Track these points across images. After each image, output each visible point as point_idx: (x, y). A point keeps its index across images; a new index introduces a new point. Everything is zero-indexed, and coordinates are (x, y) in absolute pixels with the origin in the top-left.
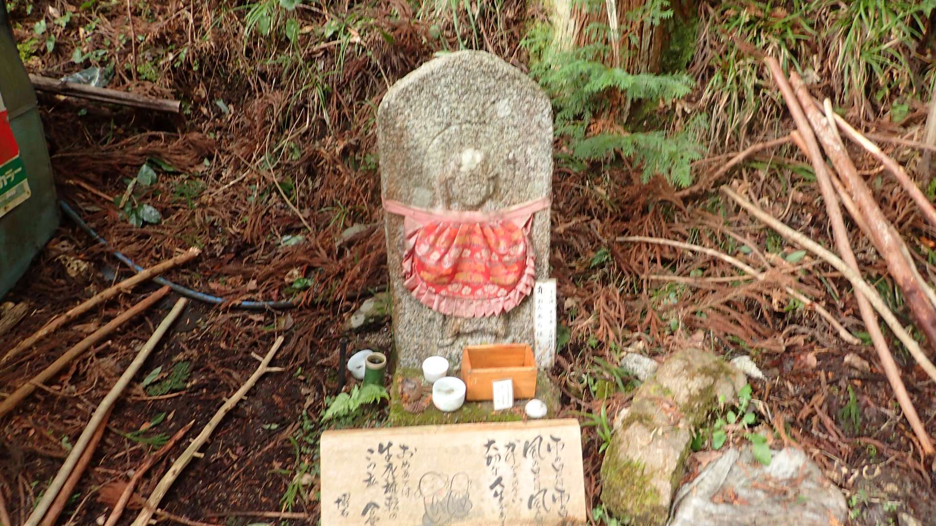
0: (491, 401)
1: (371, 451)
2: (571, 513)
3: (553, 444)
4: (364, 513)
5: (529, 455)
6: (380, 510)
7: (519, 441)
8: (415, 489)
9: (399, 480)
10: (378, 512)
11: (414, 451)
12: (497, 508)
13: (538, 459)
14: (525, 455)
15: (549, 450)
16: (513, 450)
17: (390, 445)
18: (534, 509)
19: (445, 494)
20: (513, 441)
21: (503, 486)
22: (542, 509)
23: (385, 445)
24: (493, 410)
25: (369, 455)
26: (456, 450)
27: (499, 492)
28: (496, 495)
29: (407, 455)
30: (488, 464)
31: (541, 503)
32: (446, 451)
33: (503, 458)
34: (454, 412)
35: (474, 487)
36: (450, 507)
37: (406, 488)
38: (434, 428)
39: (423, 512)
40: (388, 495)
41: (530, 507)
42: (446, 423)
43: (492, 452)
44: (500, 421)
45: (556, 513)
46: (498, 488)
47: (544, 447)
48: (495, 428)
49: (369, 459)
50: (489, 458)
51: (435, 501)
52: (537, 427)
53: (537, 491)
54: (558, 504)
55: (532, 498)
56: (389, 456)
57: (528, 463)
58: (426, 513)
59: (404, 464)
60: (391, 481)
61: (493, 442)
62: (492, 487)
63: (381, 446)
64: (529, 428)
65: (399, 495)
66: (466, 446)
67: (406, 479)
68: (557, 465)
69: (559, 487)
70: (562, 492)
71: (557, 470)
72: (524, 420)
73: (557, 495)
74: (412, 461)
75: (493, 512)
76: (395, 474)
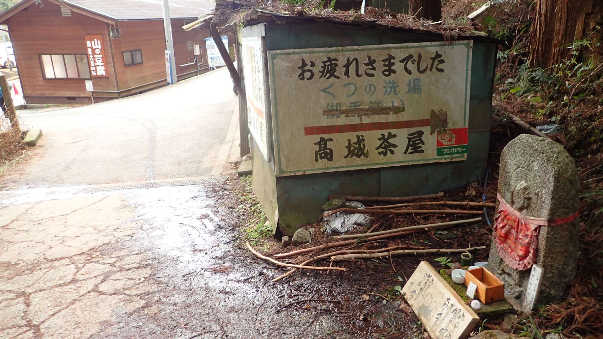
3: (462, 316)
5: (453, 314)
7: (455, 306)
8: (425, 296)
9: (424, 289)
12: (434, 323)
13: (454, 317)
14: (452, 313)
15: (459, 317)
16: (451, 308)
18: (440, 334)
20: (454, 304)
21: (440, 317)
22: (442, 336)
24: (464, 293)
26: (441, 293)
28: (437, 318)
30: (443, 306)
31: (443, 334)
33: (447, 308)
34: (455, 283)
35: (435, 310)
37: (423, 294)
41: (440, 332)
42: (449, 284)
43: (447, 303)
44: (464, 299)
49: (424, 277)
50: (445, 304)
52: (467, 309)
53: (445, 328)
55: (443, 329)
57: (451, 316)
59: (429, 286)
61: (450, 300)
62: (438, 314)
67: (426, 291)
68: (457, 325)
69: (451, 333)
70: (450, 335)
71: (455, 327)
73: (448, 335)
74: (431, 286)
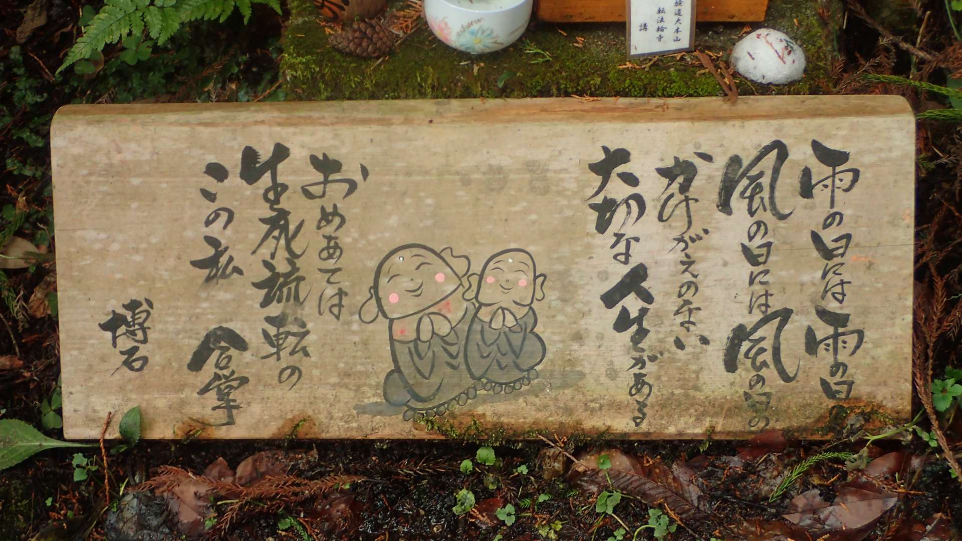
0: (621, 28)
1: (217, 171)
2: (862, 389)
3: (820, 170)
4: (197, 363)
5: (738, 204)
6: (247, 356)
7: (707, 158)
8: (361, 295)
9: (310, 264)
10: (242, 362)
11: (358, 177)
12: (624, 362)
13: (767, 217)
14: (725, 206)
15: (806, 190)
16: (684, 188)
17: (281, 152)
18: (744, 374)
19: (457, 311)
20: (687, 154)
21: (647, 297)
22: (770, 373)
23: (265, 153)
24: (625, 56)
25: (210, 184)
26: (497, 179)
27: (634, 314)
28: (622, 323)
29: (336, 191)
30: (602, 226)
31: (767, 356)
32: (466, 182)
33: (652, 211)
34: (494, 57)
35: (553, 296)
36: (473, 352)
37: (330, 291)
38: (427, 105)
39: (389, 366)
40: (275, 310)
41: (731, 365)
42: (467, 94)
43: (617, 190)
44: (648, 92)
45: (816, 384)
46: (632, 303)
47: (789, 179)
48: (628, 116)
49: (210, 196)
50: (606, 209)
51: (425, 336)
52: (768, 116)
53: (757, 316)
54: (825, 358)
55: (740, 334)
56: (279, 189)
57: (734, 227)
58: (398, 369)
59: (326, 217)
60: (282, 267)
61: (622, 156)
62: (610, 299)
63: (250, 155)
64: (744, 117)
65: (308, 310)
66: (530, 166)
67: (331, 264)
68: (828, 237)
69: (833, 306)
70: (837, 320)
71: (828, 254)
72: (724, 93)
73: (823, 330)
74: (351, 208)
75: (613, 374)
76: (296, 246)
